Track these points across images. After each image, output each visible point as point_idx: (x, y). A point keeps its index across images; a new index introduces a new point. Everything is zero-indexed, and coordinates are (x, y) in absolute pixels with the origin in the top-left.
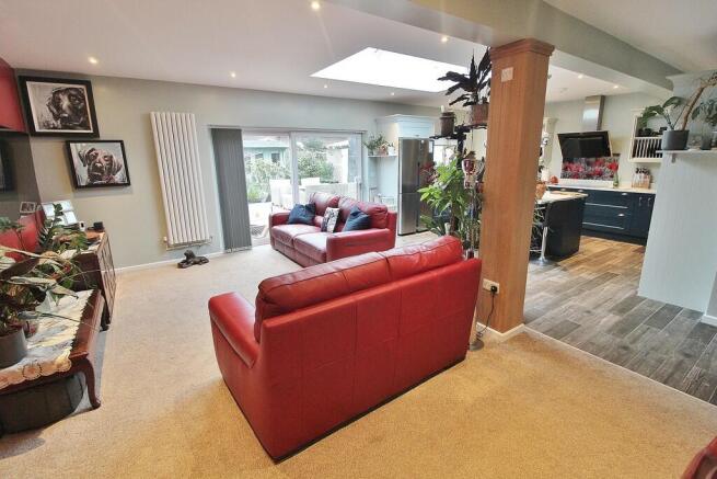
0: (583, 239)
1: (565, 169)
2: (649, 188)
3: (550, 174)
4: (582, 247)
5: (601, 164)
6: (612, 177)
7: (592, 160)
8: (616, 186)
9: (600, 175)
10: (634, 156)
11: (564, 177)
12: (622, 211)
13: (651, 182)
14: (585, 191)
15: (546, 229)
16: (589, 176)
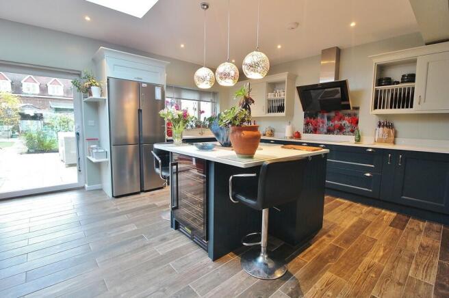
0: (329, 202)
1: (307, 124)
2: (394, 143)
3: (293, 129)
4: (328, 218)
5: (341, 119)
6: (352, 131)
7: (332, 114)
8: (358, 140)
9: (341, 130)
10: (375, 108)
11: (306, 132)
12: (368, 170)
13: (395, 137)
14: (326, 146)
15: (265, 213)
16: (329, 131)
